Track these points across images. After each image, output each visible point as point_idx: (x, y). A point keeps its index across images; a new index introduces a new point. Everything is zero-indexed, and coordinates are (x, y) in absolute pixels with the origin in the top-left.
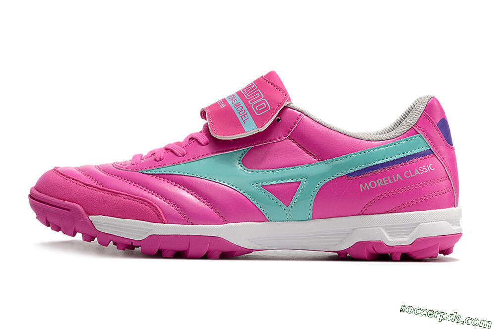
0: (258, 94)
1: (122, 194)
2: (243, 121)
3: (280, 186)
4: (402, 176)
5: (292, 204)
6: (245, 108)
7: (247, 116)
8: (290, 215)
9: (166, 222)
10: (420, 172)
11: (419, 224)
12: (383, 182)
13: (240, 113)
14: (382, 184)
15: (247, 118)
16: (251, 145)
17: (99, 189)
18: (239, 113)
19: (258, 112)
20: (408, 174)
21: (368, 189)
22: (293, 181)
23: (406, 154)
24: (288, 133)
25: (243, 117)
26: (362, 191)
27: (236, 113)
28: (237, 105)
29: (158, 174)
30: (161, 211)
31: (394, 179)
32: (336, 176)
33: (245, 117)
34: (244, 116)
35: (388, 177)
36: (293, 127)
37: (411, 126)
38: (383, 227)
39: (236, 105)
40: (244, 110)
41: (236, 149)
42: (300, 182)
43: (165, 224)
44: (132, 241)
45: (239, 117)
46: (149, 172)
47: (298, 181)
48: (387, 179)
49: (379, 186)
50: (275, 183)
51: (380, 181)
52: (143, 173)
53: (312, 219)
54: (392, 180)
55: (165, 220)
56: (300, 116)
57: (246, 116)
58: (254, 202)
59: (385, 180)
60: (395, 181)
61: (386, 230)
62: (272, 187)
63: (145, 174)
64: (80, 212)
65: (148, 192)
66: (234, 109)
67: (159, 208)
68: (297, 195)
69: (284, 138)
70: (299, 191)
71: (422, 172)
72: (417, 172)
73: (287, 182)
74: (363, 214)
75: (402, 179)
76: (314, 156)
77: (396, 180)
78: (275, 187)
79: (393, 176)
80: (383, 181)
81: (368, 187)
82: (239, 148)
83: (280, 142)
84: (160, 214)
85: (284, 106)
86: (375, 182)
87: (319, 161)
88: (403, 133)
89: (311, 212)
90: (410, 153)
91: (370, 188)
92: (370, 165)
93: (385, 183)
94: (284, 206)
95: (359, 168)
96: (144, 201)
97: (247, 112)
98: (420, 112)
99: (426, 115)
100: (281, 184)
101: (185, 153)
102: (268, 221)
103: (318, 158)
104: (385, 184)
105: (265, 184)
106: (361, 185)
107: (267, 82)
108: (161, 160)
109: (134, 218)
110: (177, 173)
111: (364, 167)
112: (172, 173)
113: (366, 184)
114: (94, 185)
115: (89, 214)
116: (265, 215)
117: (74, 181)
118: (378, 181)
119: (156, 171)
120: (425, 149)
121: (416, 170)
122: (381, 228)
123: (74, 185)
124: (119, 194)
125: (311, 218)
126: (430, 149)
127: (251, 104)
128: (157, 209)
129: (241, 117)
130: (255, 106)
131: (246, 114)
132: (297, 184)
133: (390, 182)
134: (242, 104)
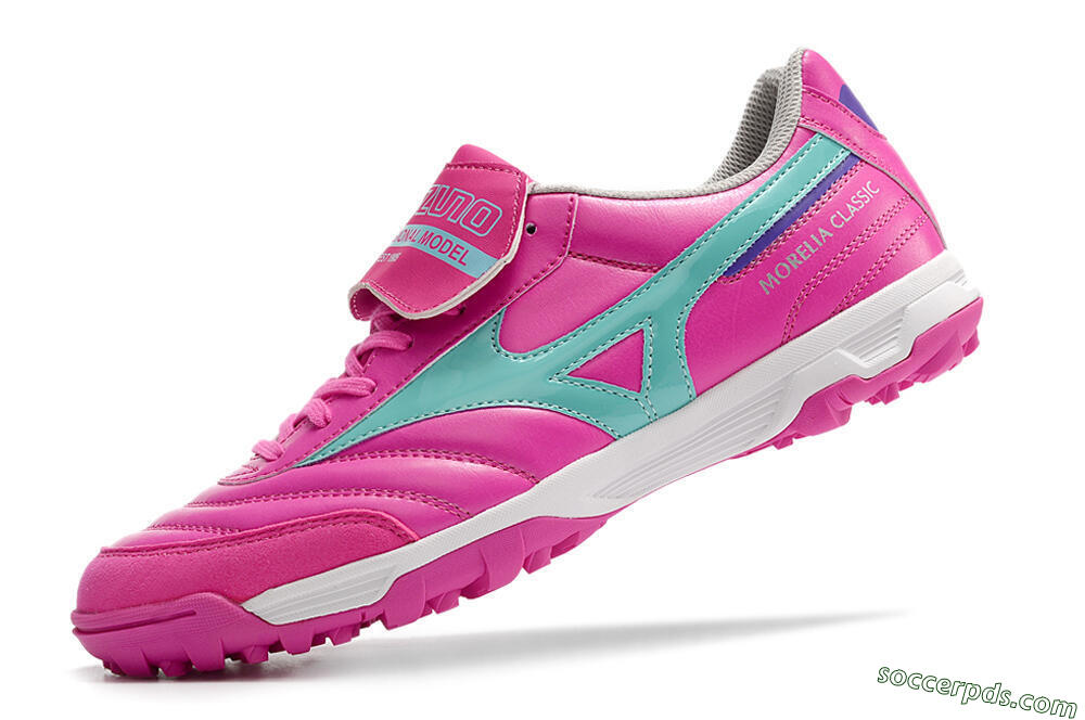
0: (459, 197)
1: (292, 525)
2: (460, 261)
3: (604, 357)
4: (829, 228)
5: (646, 383)
6: (446, 235)
7: (463, 248)
8: (652, 406)
9: (415, 537)
10: (857, 206)
11: (904, 308)
12: (799, 258)
13: (444, 250)
14: (800, 263)
15: (463, 252)
16: (502, 305)
17: (234, 539)
18: (440, 251)
19: (481, 230)
20: (838, 220)
21: (779, 283)
22: (625, 335)
23: (814, 183)
24: (565, 246)
25: (454, 255)
26: (768, 293)
27: (435, 253)
28: (426, 238)
29: (342, 451)
30: (393, 519)
31: (817, 241)
32: (705, 287)
33: (458, 253)
34: (454, 250)
35: (805, 243)
36: (569, 229)
37: (795, 124)
38: (842, 346)
39: (423, 241)
40: (447, 240)
41: (476, 326)
42: (642, 331)
43: (414, 541)
44: (363, 611)
45: (445, 258)
46: (320, 457)
47: (635, 331)
48: (804, 247)
49: (796, 267)
50: (591, 355)
51: (792, 258)
52: (308, 465)
53: (698, 395)
54: (814, 245)
55: (411, 533)
56: (572, 200)
57: (458, 249)
58: (570, 414)
59: (802, 250)
60: (821, 244)
61: (849, 349)
62: (592, 365)
63: (312, 464)
64: (220, 605)
65: (345, 495)
66: (426, 249)
67: (387, 516)
68: (648, 360)
69: (562, 258)
70: (648, 349)
71: (860, 204)
72: (853, 210)
73: (615, 341)
74: (790, 339)
75: (831, 235)
76: (640, 267)
77: (821, 240)
78: (596, 362)
79: (812, 236)
80: (798, 255)
81: (776, 280)
82: (481, 322)
83: (558, 271)
84: (396, 527)
85: (529, 195)
86: (785, 265)
87: (655, 271)
88: (786, 145)
89: (690, 382)
90: (820, 177)
91: (779, 279)
92: (757, 235)
93: (803, 257)
94: (633, 395)
95: (742, 250)
96: (347, 516)
97: (456, 240)
98: (798, 90)
99: (811, 91)
100: (605, 352)
101: (373, 383)
102: (615, 440)
103: (651, 268)
104: (805, 258)
105: (573, 366)
106: (761, 282)
107: (466, 168)
108: (328, 423)
109: (344, 559)
110: (382, 430)
111: (749, 243)
112: (371, 434)
113: (769, 274)
114: (219, 535)
115: (238, 601)
116: (604, 429)
117: (170, 550)
118: (788, 259)
119: (332, 447)
120: (842, 156)
121: (849, 206)
122: (839, 351)
123: (172, 558)
124: (283, 528)
125: (694, 395)
126: (852, 154)
127: (455, 222)
128: (386, 520)
129: (450, 256)
130: (466, 221)
131: (458, 246)
132: (638, 337)
133: (813, 251)
134: (437, 231)
